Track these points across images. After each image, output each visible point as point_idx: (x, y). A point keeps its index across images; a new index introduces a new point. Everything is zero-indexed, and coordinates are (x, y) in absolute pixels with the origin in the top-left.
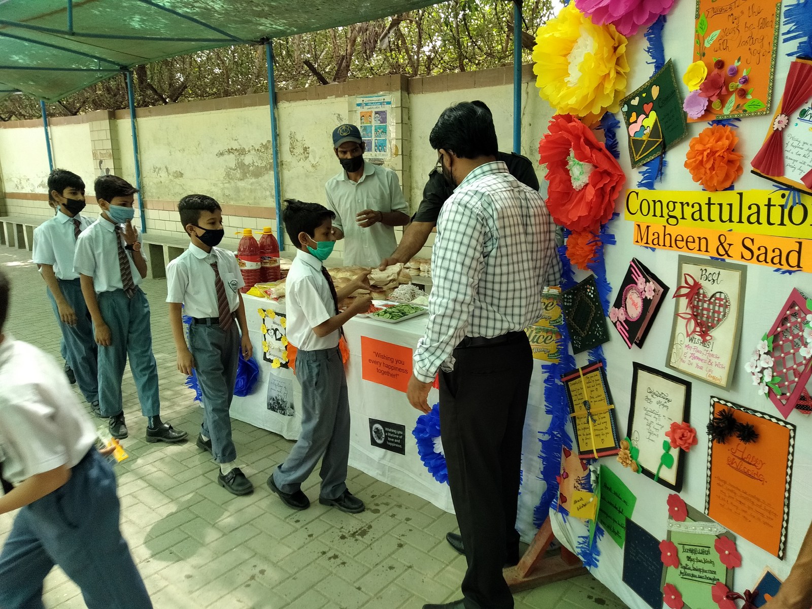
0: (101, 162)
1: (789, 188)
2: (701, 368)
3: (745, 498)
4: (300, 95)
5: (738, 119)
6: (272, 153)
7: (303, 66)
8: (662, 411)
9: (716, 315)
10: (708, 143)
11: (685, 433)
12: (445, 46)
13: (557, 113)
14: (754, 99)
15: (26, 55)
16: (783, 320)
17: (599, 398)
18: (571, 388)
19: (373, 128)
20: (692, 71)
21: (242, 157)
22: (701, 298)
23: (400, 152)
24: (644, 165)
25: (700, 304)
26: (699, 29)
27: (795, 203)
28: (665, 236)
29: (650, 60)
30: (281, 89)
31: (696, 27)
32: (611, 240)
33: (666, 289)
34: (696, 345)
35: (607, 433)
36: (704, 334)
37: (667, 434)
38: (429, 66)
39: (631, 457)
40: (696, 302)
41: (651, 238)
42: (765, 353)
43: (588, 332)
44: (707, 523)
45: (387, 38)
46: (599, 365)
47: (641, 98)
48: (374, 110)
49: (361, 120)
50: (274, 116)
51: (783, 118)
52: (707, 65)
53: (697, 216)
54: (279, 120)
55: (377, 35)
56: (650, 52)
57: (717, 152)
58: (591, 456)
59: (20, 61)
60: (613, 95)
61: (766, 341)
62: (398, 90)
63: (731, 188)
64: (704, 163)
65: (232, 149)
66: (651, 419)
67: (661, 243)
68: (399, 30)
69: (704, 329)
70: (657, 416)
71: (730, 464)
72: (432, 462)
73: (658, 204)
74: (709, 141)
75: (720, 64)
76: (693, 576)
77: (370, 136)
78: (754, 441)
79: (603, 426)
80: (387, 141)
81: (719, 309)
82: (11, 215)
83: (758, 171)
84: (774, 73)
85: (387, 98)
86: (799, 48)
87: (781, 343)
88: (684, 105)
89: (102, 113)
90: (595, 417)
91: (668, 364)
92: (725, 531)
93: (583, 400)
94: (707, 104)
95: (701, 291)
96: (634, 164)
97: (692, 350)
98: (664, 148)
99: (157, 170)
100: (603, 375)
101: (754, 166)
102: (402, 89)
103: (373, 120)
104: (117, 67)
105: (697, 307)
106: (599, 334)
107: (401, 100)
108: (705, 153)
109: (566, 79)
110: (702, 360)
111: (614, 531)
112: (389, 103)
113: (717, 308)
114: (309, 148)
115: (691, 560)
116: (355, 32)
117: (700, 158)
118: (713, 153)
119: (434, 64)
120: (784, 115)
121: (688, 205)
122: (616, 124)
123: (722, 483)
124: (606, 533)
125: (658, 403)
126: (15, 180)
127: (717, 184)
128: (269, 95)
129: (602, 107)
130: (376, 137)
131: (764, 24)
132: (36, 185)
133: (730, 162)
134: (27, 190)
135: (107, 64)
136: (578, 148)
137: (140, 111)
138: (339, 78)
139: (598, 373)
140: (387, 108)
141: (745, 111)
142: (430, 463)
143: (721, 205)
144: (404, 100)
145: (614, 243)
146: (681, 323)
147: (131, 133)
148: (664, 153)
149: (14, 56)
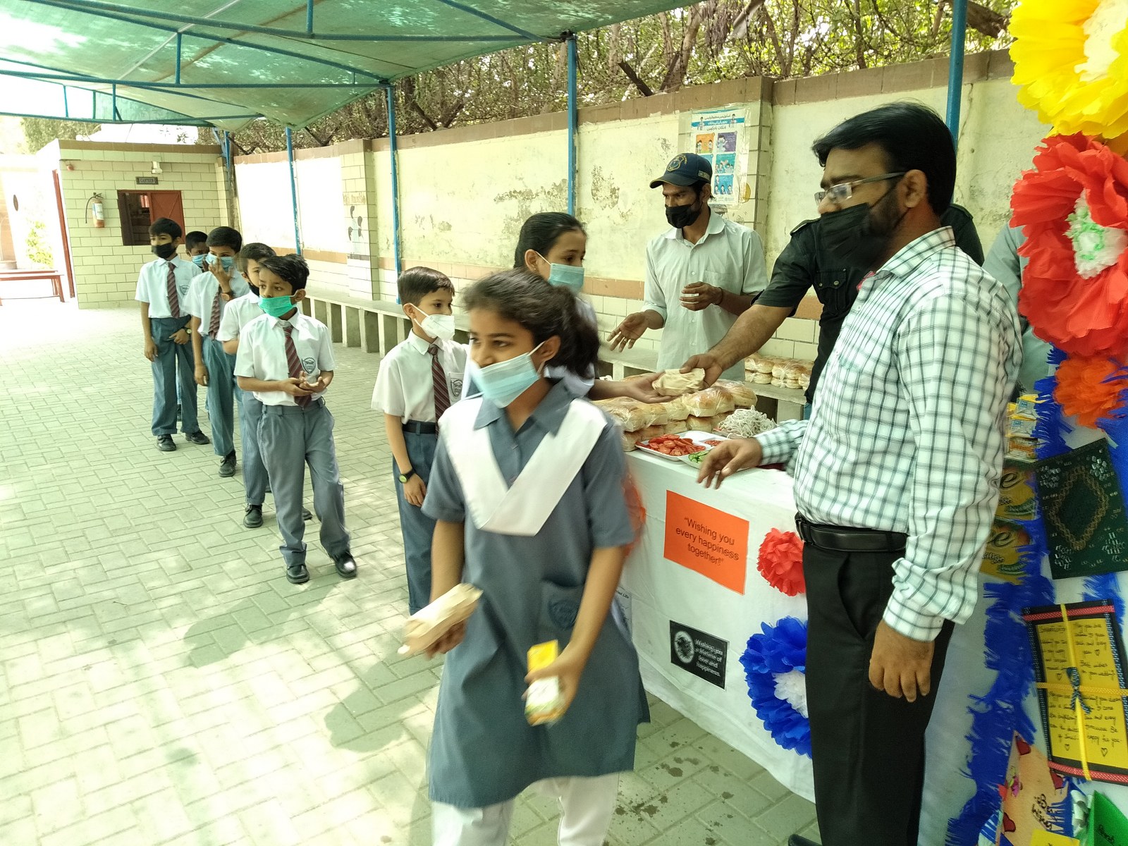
0: (353, 209)
4: (612, 112)
6: (567, 196)
7: (618, 71)
12: (835, 31)
13: (1054, 132)
15: (268, 69)
21: (528, 203)
23: (753, 195)
30: (587, 105)
35: (1115, 740)
38: (808, 61)
43: (1087, 544)
45: (745, 22)
46: (1107, 608)
48: (717, 132)
49: (697, 146)
50: (573, 144)
54: (579, 149)
55: (729, 19)
59: (262, 77)
62: (756, 100)
65: (515, 192)
68: (764, 9)
72: (772, 714)
79: (1106, 724)
80: (735, 179)
85: (739, 114)
89: (357, 143)
93: (1066, 665)
99: (419, 220)
100: (1113, 630)
102: (762, 98)
103: (715, 147)
104: (376, 81)
106: (1113, 551)
107: (761, 115)
109: (1078, 68)
112: (741, 120)
114: (618, 189)
116: (698, 17)
119: (816, 59)
128: (567, 114)
135: (363, 77)
136: (1097, 199)
137: (402, 140)
138: (669, 86)
139: (1102, 622)
140: (737, 128)
142: (768, 715)
144: (764, 115)
149: (254, 71)
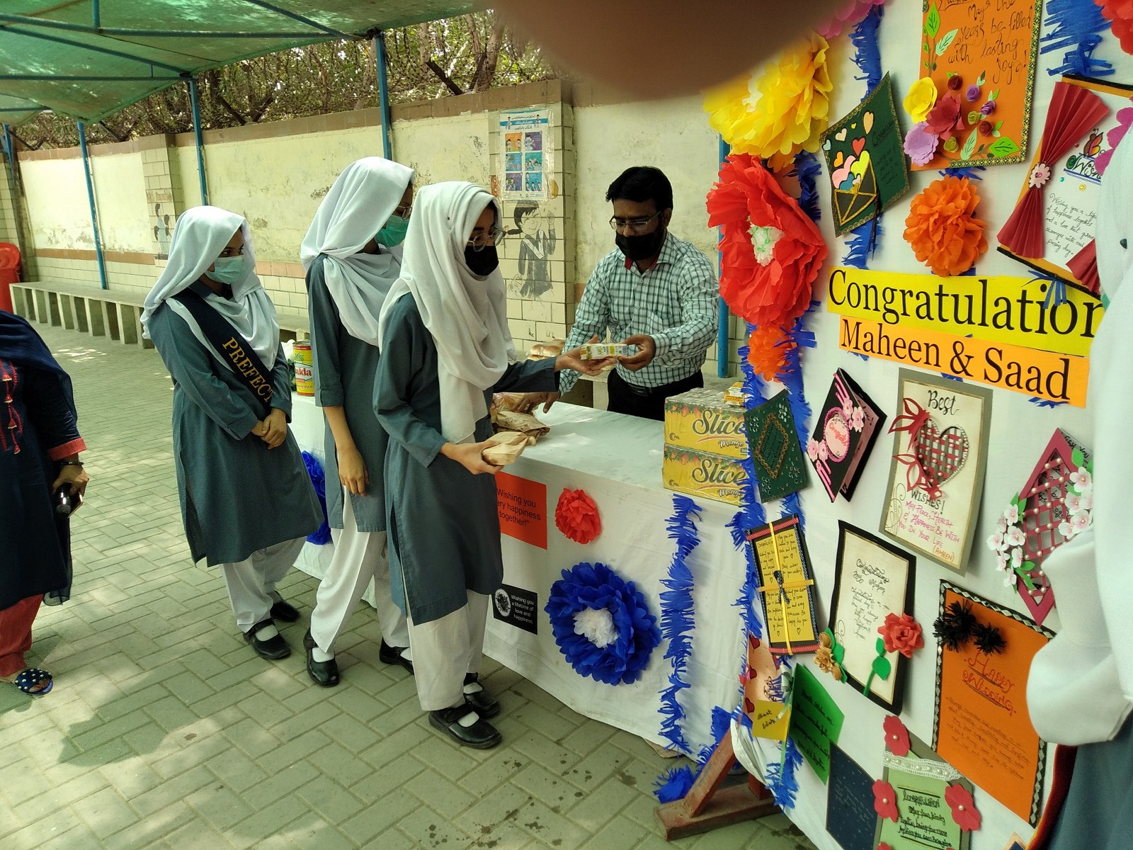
0: (158, 207)
1: (1051, 276)
2: (926, 538)
3: (987, 733)
4: (424, 109)
5: (982, 168)
7: (427, 70)
8: (876, 595)
9: (949, 461)
10: (936, 204)
11: (906, 632)
14: (1004, 139)
16: (1040, 477)
17: (794, 569)
18: (760, 550)
19: (523, 157)
20: (918, 92)
22: (929, 434)
23: (560, 192)
24: (852, 232)
25: (928, 442)
26: (928, 28)
27: (1058, 301)
28: (880, 338)
29: (861, 74)
30: (400, 101)
31: (924, 25)
32: (809, 339)
33: (882, 417)
34: (921, 503)
35: (805, 620)
36: (932, 489)
37: (880, 631)
39: (833, 658)
40: (922, 439)
41: (862, 341)
42: (1014, 524)
43: (779, 472)
44: (935, 763)
46: (794, 521)
47: (849, 130)
49: (507, 145)
50: (388, 140)
51: (1043, 169)
52: (938, 85)
53: (923, 312)
54: (395, 146)
56: (860, 62)
57: (949, 217)
58: (783, 651)
60: (808, 127)
61: (1016, 505)
62: (558, 102)
63: (971, 272)
64: (931, 234)
66: (862, 605)
67: (876, 349)
69: (932, 481)
70: (869, 602)
71: (967, 680)
72: (572, 648)
73: (871, 291)
74: (938, 200)
75: (957, 83)
76: (917, 835)
77: (518, 168)
78: (999, 652)
79: (798, 609)
80: (543, 176)
81: (954, 452)
82: (44, 279)
83: (1008, 249)
84: (1032, 99)
85: (543, 114)
86: (1066, 60)
87: (1036, 510)
88: (905, 145)
89: (160, 139)
90: (789, 596)
91: (882, 528)
92: (959, 776)
93: (775, 570)
94: (936, 143)
95: (930, 424)
96: (839, 230)
97: (916, 510)
98: (880, 208)
100: (799, 536)
101: (1001, 241)
102: (563, 100)
103: (523, 146)
104: (177, 74)
105: (924, 446)
106: (794, 476)
107: (562, 116)
108: (932, 220)
109: (745, 102)
110: (928, 527)
111: (815, 759)
112: (545, 121)
113: (950, 451)
115: (915, 813)
117: (924, 226)
118: (943, 219)
120: (1043, 165)
121: (911, 295)
122: (816, 170)
123: (955, 708)
124: (804, 760)
125: (872, 582)
126: (48, 232)
127: (949, 266)
128: (381, 110)
129: (793, 144)
130: (527, 169)
131: (1018, 22)
132: (75, 237)
133: (969, 233)
134: (63, 245)
135: (163, 70)
137: (209, 135)
138: (478, 86)
139: (793, 531)
140: (542, 128)
141: (990, 155)
142: (568, 649)
143: (956, 297)
144: (566, 116)
145: (813, 345)
146: (902, 468)
147: (196, 165)
148: (880, 214)
